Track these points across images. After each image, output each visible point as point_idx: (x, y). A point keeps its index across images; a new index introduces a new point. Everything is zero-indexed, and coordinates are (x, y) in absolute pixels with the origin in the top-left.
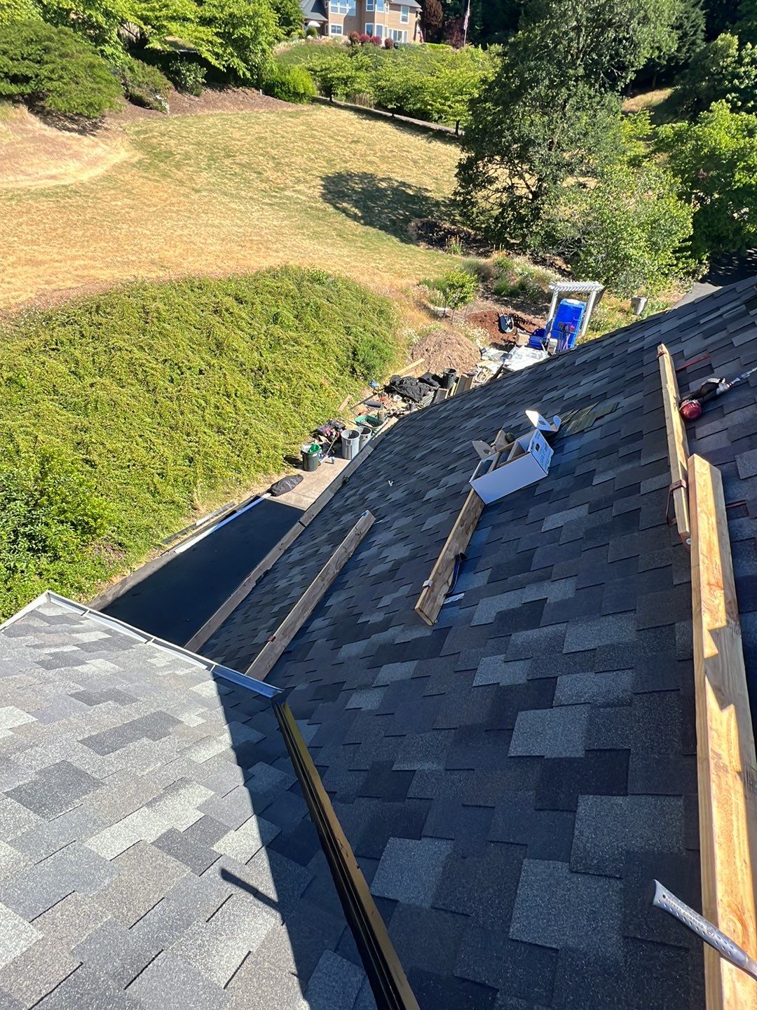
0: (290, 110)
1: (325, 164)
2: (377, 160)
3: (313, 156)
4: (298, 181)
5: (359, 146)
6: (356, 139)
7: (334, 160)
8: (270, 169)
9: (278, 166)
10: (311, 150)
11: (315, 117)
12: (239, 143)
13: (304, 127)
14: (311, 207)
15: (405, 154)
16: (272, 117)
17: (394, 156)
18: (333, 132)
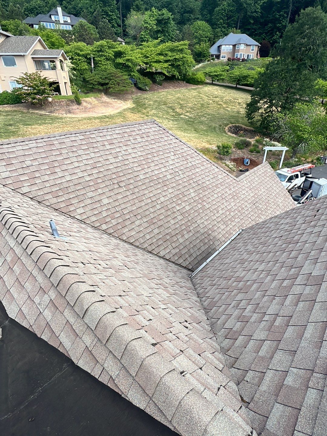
0: (194, 87)
3: (196, 103)
4: (187, 112)
5: (217, 99)
6: (217, 96)
7: (204, 104)
8: (178, 108)
9: (182, 107)
10: (196, 101)
11: (203, 89)
12: (170, 100)
13: (197, 93)
14: (188, 121)
15: (235, 101)
16: (187, 90)
17: (231, 102)
18: (208, 94)
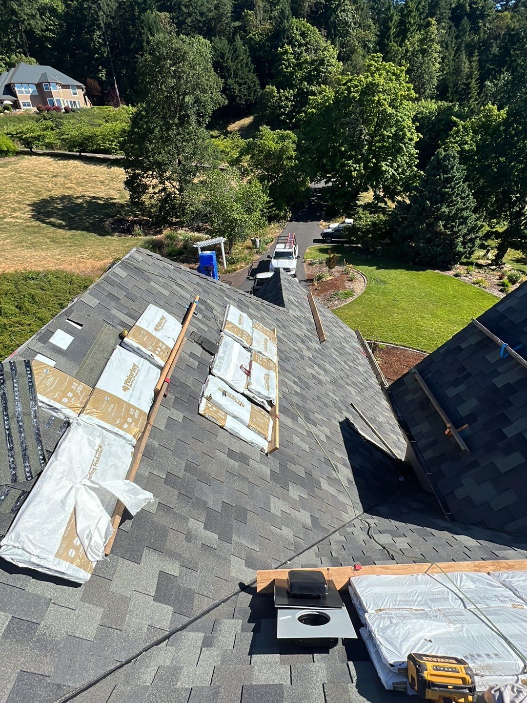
1: (34, 195)
2: (74, 186)
3: (23, 191)
4: (15, 210)
5: (59, 179)
6: (55, 174)
7: (40, 191)
10: (21, 188)
11: (20, 164)
13: (13, 173)
14: (28, 226)
15: (93, 178)
17: (86, 181)
18: (37, 172)
